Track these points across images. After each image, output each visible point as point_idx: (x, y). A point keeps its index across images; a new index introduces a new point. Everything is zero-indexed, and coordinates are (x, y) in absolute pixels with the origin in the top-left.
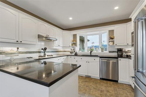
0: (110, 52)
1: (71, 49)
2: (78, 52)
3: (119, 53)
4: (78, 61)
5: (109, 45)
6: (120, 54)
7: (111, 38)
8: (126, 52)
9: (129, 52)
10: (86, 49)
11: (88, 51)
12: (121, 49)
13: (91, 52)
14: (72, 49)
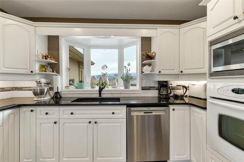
0: (143, 89)
1: (39, 83)
2: (64, 89)
3: (163, 90)
4: (62, 121)
5: (142, 72)
6: (164, 93)
7: (148, 55)
8: (173, 89)
9: (177, 89)
10: (87, 81)
11: (92, 88)
12: (166, 82)
13: (101, 90)
14: (43, 81)
